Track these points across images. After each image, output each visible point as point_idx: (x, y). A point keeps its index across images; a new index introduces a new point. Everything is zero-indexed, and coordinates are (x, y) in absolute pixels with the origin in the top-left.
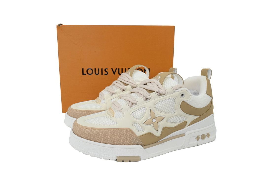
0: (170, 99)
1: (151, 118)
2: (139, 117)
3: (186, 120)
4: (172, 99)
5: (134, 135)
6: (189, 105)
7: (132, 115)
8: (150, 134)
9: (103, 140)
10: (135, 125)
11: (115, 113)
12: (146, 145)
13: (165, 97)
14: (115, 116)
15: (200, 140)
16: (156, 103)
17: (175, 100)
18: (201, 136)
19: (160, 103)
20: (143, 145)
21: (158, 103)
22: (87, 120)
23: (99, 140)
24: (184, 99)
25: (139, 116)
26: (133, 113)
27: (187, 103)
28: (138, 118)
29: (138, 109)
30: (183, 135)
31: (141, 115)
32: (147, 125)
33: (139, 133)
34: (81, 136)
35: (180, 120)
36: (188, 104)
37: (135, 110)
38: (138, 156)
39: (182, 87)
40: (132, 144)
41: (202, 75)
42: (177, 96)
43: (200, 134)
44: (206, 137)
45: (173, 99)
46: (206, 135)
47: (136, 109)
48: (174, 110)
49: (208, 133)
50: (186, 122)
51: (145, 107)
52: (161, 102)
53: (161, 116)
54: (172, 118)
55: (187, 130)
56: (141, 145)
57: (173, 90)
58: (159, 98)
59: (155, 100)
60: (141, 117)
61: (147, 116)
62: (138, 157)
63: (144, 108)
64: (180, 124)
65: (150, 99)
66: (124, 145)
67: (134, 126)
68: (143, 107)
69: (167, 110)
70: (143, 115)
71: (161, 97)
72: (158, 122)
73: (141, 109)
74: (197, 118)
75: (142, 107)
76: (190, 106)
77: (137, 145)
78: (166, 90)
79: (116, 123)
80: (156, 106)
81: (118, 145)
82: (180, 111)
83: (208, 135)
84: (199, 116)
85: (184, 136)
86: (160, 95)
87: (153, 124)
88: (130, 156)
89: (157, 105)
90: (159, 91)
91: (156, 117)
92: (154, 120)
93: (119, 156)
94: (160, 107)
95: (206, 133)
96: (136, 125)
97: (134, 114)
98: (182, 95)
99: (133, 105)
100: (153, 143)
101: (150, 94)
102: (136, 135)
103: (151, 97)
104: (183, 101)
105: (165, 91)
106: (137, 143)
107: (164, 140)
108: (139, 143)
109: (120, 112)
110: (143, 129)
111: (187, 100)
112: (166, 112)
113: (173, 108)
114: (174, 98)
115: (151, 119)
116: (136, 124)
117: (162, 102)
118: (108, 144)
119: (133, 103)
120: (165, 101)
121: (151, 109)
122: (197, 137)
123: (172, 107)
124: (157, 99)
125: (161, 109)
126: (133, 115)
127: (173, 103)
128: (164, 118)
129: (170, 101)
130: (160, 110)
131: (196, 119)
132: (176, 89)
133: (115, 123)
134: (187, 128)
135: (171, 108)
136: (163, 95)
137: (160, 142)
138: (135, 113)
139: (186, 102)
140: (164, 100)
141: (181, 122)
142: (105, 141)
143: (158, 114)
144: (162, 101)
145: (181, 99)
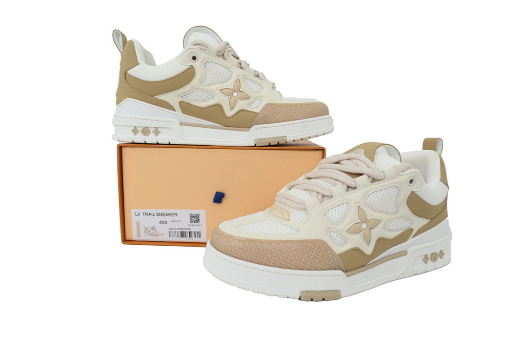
0: (391, 189)
1: (359, 221)
2: (339, 221)
3: (411, 227)
4: (395, 187)
5: (331, 252)
6: (421, 199)
7: (326, 216)
8: (357, 251)
9: (278, 262)
10: (331, 234)
11: (291, 215)
12: (349, 271)
13: (382, 184)
14: (291, 218)
15: (429, 261)
16: (366, 195)
17: (399, 190)
18: (430, 255)
19: (374, 195)
20: (345, 271)
21: (370, 196)
22: (240, 226)
23: (270, 262)
24: (414, 188)
25: (338, 218)
26: (327, 213)
27: (419, 195)
28: (337, 222)
29: (335, 205)
30: (404, 253)
31: (341, 217)
33: (339, 249)
34: (235, 255)
35: (403, 226)
36: (419, 197)
37: (329, 208)
38: (337, 289)
39: (410, 168)
40: (313, 269)
41: (424, 148)
42: (403, 183)
43: (429, 252)
44: (439, 258)
46: (438, 253)
47: (332, 207)
48: (396, 207)
49: (441, 251)
50: (412, 230)
51: (348, 202)
52: (376, 193)
53: (376, 218)
54: (392, 223)
55: (410, 245)
56: (342, 270)
57: (397, 172)
58: (372, 187)
59: (365, 189)
60: (341, 221)
61: (352, 218)
62: (337, 291)
63: (345, 204)
64: (402, 233)
65: (356, 188)
66: (314, 270)
67: (330, 237)
68: (345, 202)
69: (385, 207)
70: (344, 216)
71: (376, 185)
72: (370, 229)
73: (341, 206)
74: (427, 224)
75: (342, 202)
76: (423, 200)
77: (335, 269)
78: (384, 172)
79: (298, 231)
80: (367, 201)
81: (303, 270)
82: (405, 210)
83: (441, 254)
84: (430, 220)
85: (406, 254)
86: (374, 180)
87: (362, 232)
88: (325, 291)
89: (369, 199)
90: (372, 174)
91: (368, 219)
92: (364, 226)
93: (306, 291)
94: (375, 203)
95: (438, 251)
96: (334, 234)
97: (330, 215)
98: (411, 181)
99: (324, 199)
100: (360, 267)
101: (356, 179)
102: (334, 253)
103: (358, 184)
104: (412, 192)
105: (383, 174)
106: (335, 266)
107: (375, 262)
108: (339, 266)
109: (302, 211)
110: (345, 242)
111: (419, 190)
112: (384, 211)
113: (394, 204)
114: (398, 186)
115: (358, 223)
116: (333, 232)
117: (378, 194)
118: (286, 268)
119: (323, 196)
120: (383, 191)
121: (360, 206)
122: (424, 257)
123: (394, 201)
124: (368, 188)
125: (375, 206)
126: (328, 216)
127: (396, 196)
128: (379, 222)
129: (392, 192)
130: (373, 208)
132: (403, 170)
133: (296, 232)
134: (411, 240)
135: (392, 204)
136: (379, 180)
137: (369, 264)
138: (330, 212)
139: (417, 193)
140: (381, 190)
141: (404, 231)
142: (281, 263)
143: (371, 215)
144: (377, 191)
145: (409, 187)
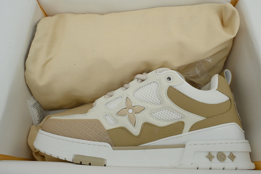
0: (152, 84)
2: (113, 107)
3: (182, 120)
4: (155, 83)
7: (106, 106)
8: (123, 129)
12: (118, 146)
13: (146, 82)
14: (89, 112)
15: (215, 160)
16: (135, 90)
17: (158, 85)
20: (113, 145)
26: (107, 104)
28: (112, 109)
30: (182, 146)
31: (115, 105)
32: (120, 116)
33: (108, 127)
38: (103, 158)
43: (215, 149)
44: (228, 159)
45: (157, 83)
47: (112, 100)
48: (159, 99)
49: (231, 153)
50: (183, 123)
53: (141, 105)
54: (158, 112)
56: (109, 143)
57: (156, 73)
58: (139, 85)
59: (135, 87)
62: (103, 160)
63: (120, 98)
65: (129, 87)
67: (105, 118)
68: (120, 96)
69: (149, 98)
70: (118, 105)
71: (142, 83)
74: (203, 121)
75: (118, 97)
83: (231, 156)
84: (205, 118)
85: (184, 147)
87: (127, 115)
88: (91, 157)
91: (133, 106)
92: (130, 111)
93: (77, 155)
102: (104, 129)
103: (130, 84)
104: (170, 87)
106: (104, 140)
107: (147, 146)
108: (107, 139)
110: (116, 122)
111: (177, 85)
113: (156, 96)
116: (108, 116)
121: (128, 97)
123: (155, 94)
124: (137, 86)
127: (157, 89)
128: (144, 109)
129: (152, 86)
130: (139, 99)
131: (201, 121)
133: (85, 116)
137: (140, 146)
141: (175, 122)
144: (142, 87)
145: (168, 83)
